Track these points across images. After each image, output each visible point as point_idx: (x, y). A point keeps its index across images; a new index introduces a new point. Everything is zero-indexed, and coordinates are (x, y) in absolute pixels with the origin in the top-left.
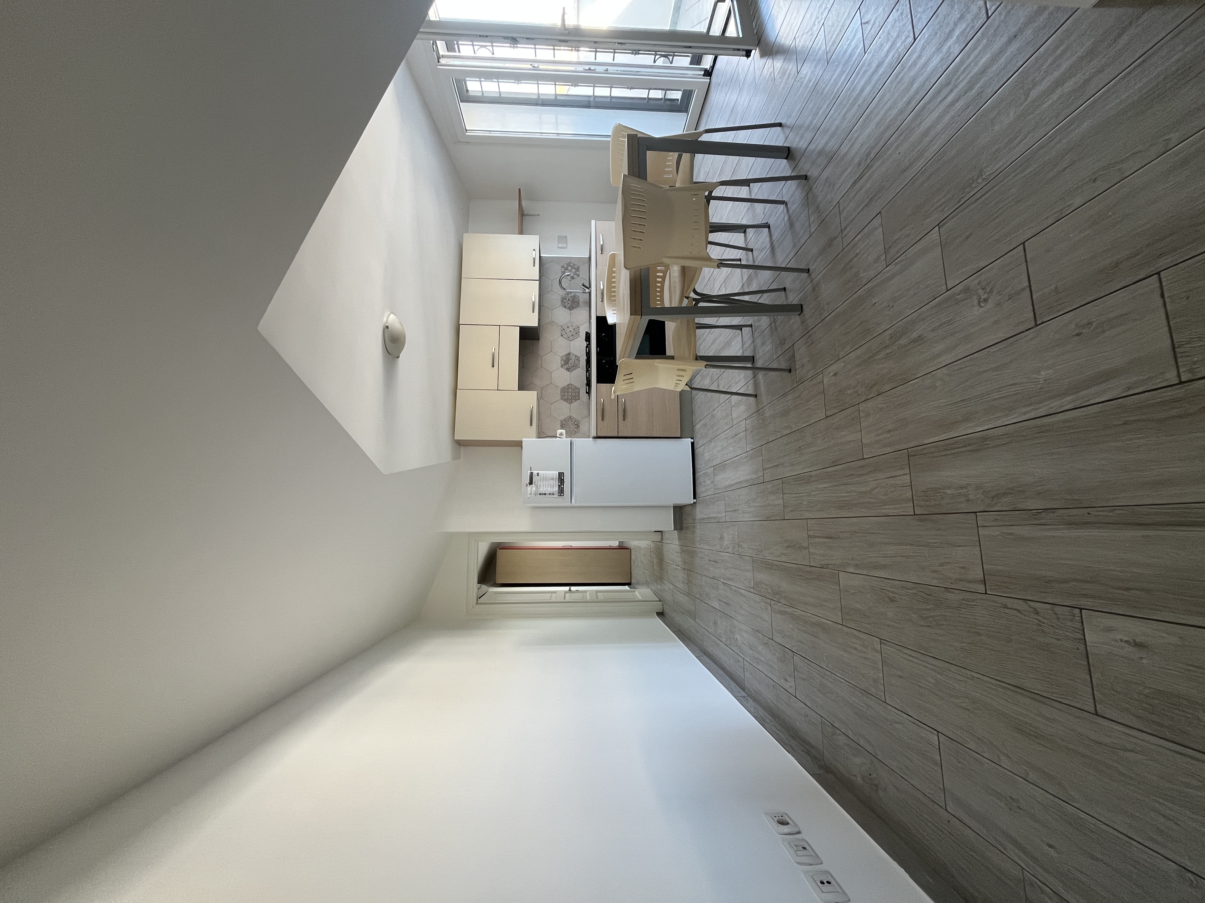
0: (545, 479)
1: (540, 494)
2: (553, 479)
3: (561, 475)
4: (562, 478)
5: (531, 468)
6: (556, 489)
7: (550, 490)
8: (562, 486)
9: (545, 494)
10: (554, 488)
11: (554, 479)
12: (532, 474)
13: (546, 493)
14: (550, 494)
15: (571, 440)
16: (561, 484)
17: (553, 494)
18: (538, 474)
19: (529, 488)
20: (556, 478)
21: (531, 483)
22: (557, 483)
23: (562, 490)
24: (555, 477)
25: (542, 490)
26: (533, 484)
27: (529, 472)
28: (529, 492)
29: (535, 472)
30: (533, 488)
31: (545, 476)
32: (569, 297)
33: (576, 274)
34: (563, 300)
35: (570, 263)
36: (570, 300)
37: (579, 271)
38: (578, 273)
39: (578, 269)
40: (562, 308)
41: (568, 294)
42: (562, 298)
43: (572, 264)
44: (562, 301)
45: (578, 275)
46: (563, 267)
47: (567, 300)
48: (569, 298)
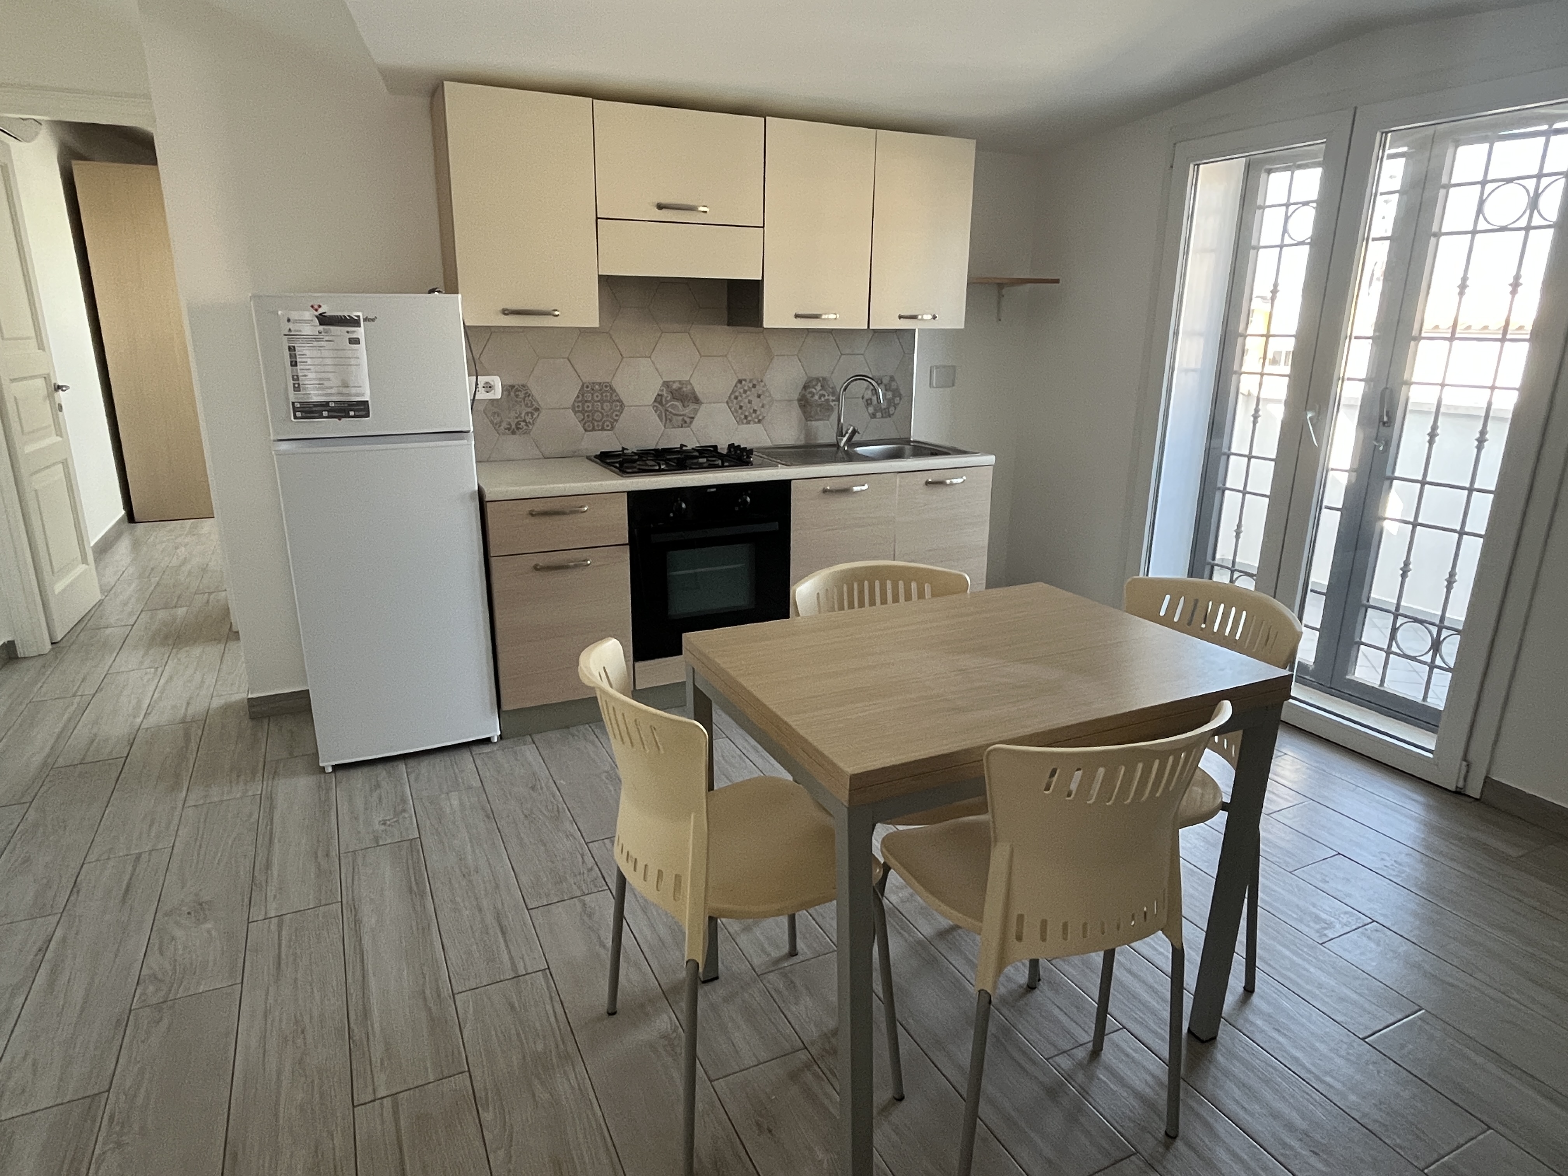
0: (343, 364)
1: (292, 349)
2: (345, 385)
3: (361, 409)
4: (352, 413)
5: (373, 320)
6: (315, 396)
7: (310, 376)
8: (325, 414)
9: (294, 364)
10: (318, 389)
11: (345, 391)
12: (354, 322)
13: (299, 367)
14: (296, 378)
15: (468, 432)
16: (331, 410)
17: (297, 388)
18: (355, 341)
19: (309, 315)
20: (349, 395)
21: (324, 320)
22: (333, 397)
23: (312, 412)
24: (353, 391)
25: (305, 353)
26: (321, 328)
27: (360, 314)
28: (294, 315)
29: (360, 332)
30: (311, 328)
31: (353, 362)
32: (827, 397)
33: (876, 410)
34: (823, 382)
35: (900, 396)
36: (820, 398)
37: (882, 417)
38: (879, 415)
39: (886, 414)
40: (802, 380)
41: (833, 394)
42: (824, 379)
43: (897, 400)
44: (818, 380)
45: (873, 416)
46: (892, 379)
47: (821, 392)
48: (824, 396)
